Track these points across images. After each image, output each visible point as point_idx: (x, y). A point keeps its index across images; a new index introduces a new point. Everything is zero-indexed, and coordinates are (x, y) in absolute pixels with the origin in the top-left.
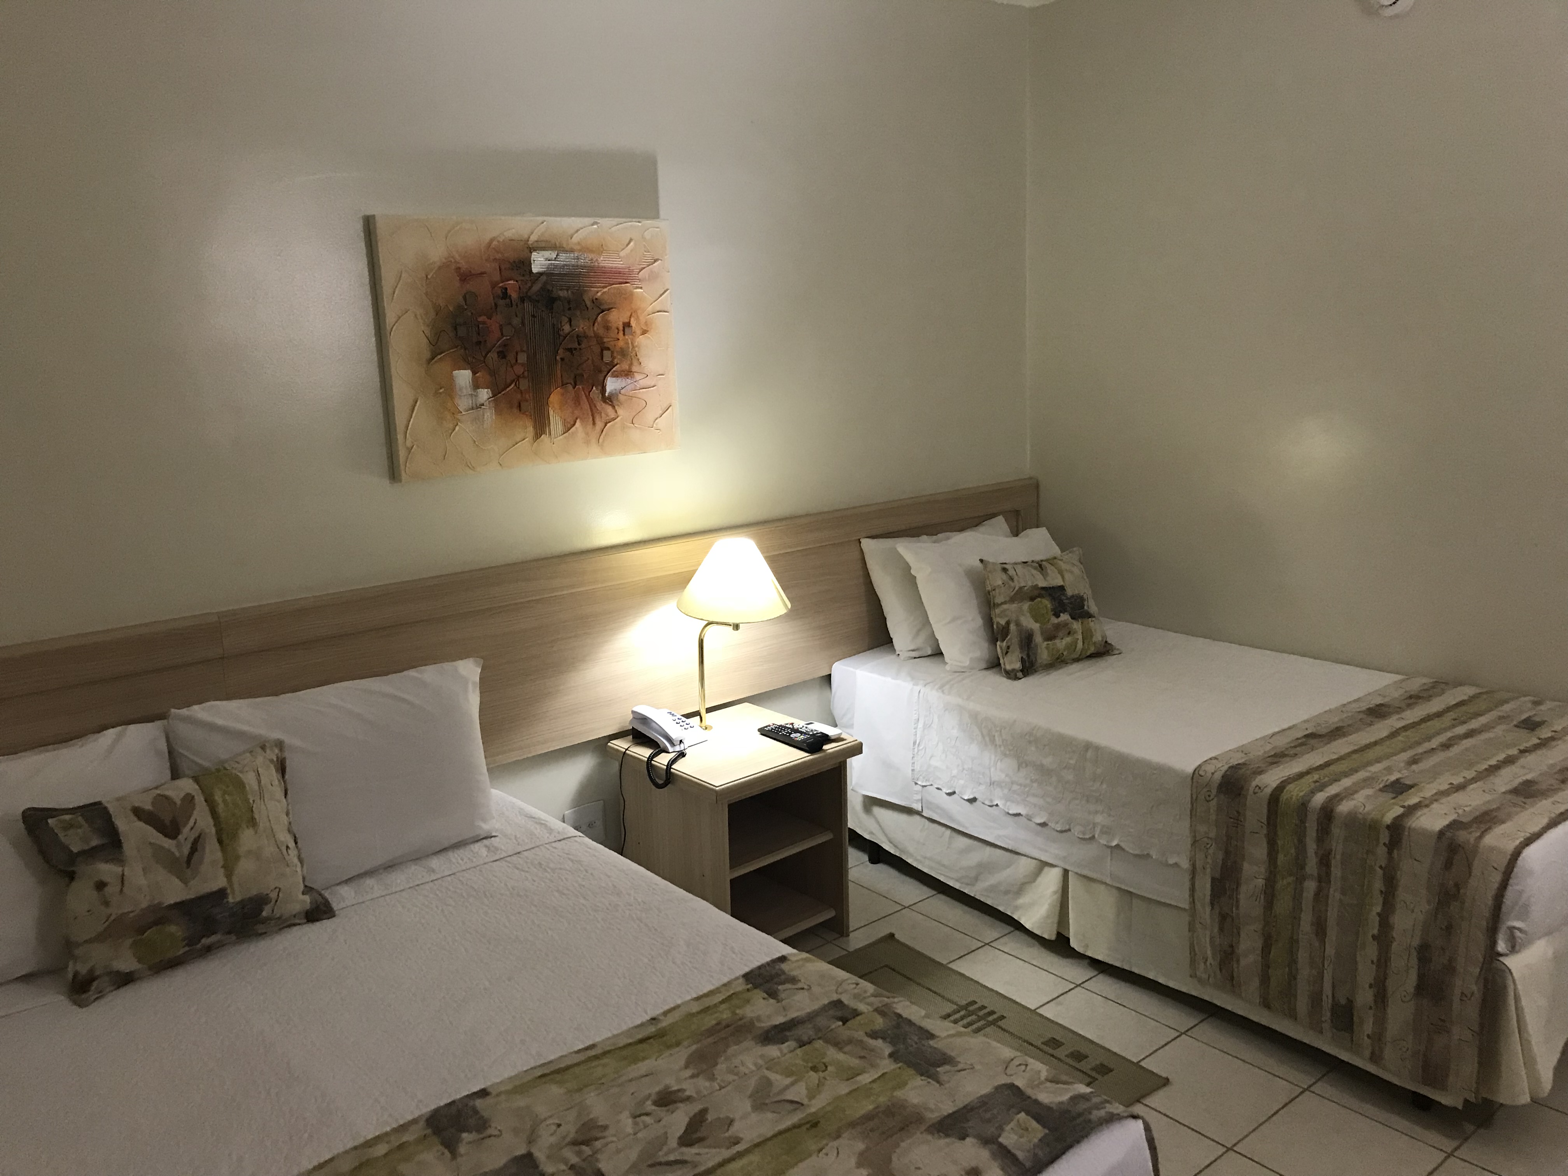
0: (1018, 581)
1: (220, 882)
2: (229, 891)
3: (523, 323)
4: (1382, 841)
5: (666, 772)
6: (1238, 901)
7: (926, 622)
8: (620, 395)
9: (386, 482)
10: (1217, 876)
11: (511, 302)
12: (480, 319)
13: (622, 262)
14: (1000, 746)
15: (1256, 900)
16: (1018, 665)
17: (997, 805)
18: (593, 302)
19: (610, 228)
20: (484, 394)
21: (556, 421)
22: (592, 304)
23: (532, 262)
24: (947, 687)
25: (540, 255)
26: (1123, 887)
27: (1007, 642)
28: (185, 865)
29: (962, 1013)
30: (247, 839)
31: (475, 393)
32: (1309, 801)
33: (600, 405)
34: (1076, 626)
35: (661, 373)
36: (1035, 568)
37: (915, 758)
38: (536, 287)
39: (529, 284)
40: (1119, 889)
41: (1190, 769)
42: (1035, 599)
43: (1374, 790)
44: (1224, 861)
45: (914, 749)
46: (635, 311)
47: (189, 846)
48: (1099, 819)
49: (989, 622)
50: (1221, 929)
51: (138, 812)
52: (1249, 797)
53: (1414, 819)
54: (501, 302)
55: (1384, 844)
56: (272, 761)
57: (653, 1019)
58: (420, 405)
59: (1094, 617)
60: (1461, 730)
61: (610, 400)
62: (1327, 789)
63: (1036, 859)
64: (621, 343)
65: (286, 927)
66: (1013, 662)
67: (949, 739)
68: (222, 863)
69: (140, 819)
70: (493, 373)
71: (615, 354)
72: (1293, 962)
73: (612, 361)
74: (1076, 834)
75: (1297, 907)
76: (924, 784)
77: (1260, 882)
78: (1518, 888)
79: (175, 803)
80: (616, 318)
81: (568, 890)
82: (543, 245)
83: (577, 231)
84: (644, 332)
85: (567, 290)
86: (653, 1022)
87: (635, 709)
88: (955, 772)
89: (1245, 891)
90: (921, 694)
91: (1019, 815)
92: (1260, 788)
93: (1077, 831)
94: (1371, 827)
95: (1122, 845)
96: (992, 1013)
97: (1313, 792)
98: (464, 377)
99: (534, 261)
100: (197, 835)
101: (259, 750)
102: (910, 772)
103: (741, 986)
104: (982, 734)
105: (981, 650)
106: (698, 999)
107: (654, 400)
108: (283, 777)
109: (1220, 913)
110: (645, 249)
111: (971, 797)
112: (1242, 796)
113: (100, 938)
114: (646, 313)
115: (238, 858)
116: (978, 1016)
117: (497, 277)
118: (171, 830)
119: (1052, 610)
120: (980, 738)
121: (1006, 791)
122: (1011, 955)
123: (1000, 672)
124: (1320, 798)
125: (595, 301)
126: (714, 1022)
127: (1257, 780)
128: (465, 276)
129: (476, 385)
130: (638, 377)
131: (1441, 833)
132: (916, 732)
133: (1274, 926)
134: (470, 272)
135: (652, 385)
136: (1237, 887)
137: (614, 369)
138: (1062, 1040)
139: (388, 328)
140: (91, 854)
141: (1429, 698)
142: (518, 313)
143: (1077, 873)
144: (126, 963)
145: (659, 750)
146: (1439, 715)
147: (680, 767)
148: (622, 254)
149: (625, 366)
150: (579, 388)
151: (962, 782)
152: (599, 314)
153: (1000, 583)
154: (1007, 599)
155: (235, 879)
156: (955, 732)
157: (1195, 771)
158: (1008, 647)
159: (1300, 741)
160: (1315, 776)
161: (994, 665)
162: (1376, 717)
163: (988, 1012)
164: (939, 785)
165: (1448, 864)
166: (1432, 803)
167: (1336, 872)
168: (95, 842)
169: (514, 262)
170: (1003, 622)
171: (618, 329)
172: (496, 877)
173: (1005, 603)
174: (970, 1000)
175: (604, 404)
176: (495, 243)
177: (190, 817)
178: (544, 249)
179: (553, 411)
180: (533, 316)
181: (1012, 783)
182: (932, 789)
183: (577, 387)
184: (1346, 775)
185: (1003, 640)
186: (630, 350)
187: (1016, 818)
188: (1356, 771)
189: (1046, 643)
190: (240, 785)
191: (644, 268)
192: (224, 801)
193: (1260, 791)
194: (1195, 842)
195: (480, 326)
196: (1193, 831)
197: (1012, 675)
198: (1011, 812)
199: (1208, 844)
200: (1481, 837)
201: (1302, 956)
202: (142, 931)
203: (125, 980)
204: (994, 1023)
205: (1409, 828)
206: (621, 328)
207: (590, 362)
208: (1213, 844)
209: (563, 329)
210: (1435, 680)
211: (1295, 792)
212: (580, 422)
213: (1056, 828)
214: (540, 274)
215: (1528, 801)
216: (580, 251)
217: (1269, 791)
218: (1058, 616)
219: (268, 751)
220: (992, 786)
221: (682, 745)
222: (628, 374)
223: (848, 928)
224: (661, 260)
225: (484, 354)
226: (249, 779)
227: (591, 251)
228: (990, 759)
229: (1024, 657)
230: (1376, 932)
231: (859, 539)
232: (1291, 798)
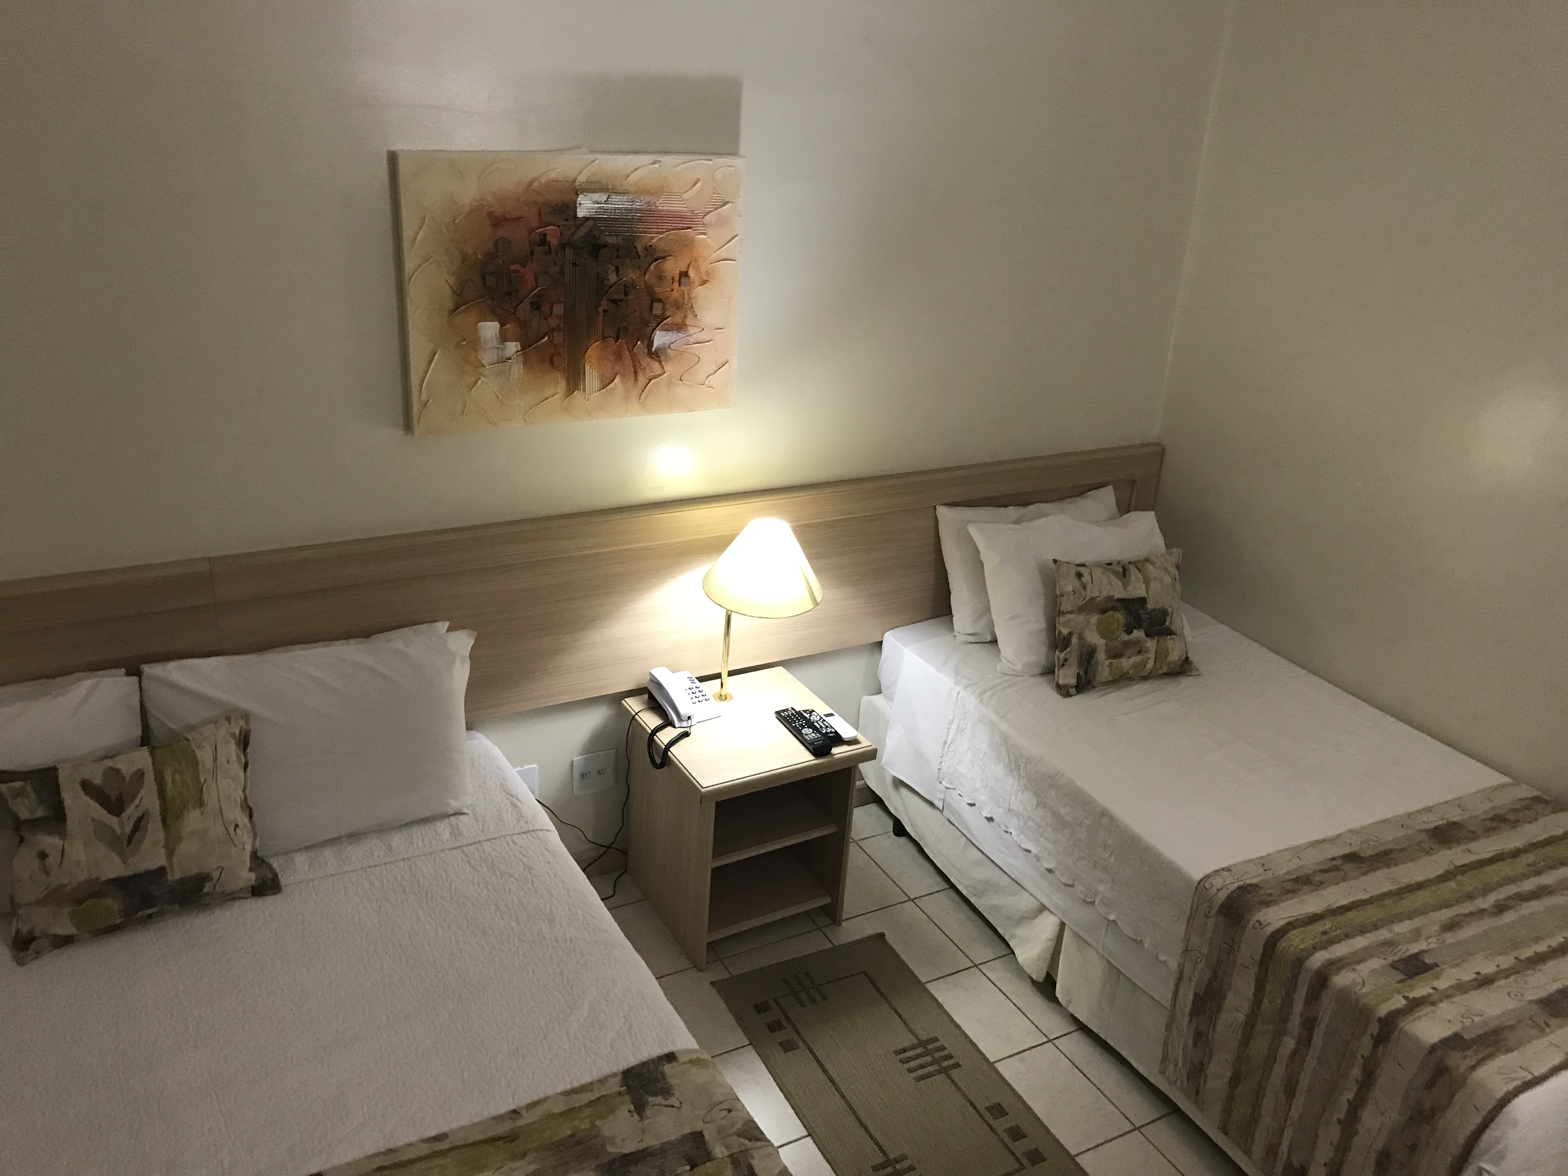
0: (1091, 590)
1: (160, 860)
2: (168, 869)
3: (562, 272)
4: (1369, 1032)
5: (664, 753)
6: (1215, 1026)
7: (988, 609)
8: (669, 350)
9: (401, 432)
10: (1201, 993)
11: (550, 249)
12: (512, 268)
13: (684, 206)
14: (1024, 778)
15: (1233, 1032)
16: (1073, 681)
17: (1011, 833)
18: (647, 250)
19: (674, 168)
20: (513, 347)
21: (591, 376)
22: (645, 252)
23: (578, 205)
24: (988, 694)
25: (588, 197)
26: (1112, 961)
27: (1065, 654)
28: (125, 843)
29: (919, 1050)
30: (193, 820)
31: (502, 346)
32: (1305, 960)
33: (645, 361)
34: (1151, 644)
35: (719, 326)
36: (1115, 573)
37: (944, 758)
38: (581, 233)
39: (573, 230)
40: (1108, 961)
41: (1198, 877)
42: (1107, 612)
43: (1385, 962)
44: (1211, 982)
45: (943, 749)
46: (696, 260)
47: (131, 825)
48: (1102, 888)
49: (1052, 626)
50: (1195, 1044)
51: (87, 786)
52: (1247, 929)
53: (1411, 1018)
54: (539, 249)
55: (1372, 1035)
56: (233, 735)
57: (515, 1112)
58: (437, 359)
59: (1175, 634)
60: (1528, 885)
61: (656, 355)
62: (1331, 949)
63: (1037, 900)
64: (675, 294)
65: (229, 900)
66: (1068, 676)
67: (978, 751)
68: (163, 843)
69: (86, 793)
70: (523, 325)
71: (668, 306)
72: (1256, 1106)
73: (663, 313)
74: (1078, 892)
75: (1271, 1058)
76: (948, 786)
77: (1241, 1017)
78: (1497, 1134)
79: (124, 779)
80: (672, 267)
81: (506, 905)
82: (593, 186)
83: (636, 170)
84: (704, 282)
85: (617, 235)
86: (513, 1116)
87: (654, 672)
88: (978, 785)
89: (1224, 1018)
90: (960, 696)
91: (1029, 851)
92: (1260, 924)
93: (1079, 889)
94: (1363, 1013)
95: (1119, 922)
96: (949, 1057)
97: (1315, 948)
98: (490, 329)
99: (580, 204)
100: (140, 814)
101: (224, 721)
102: (937, 771)
103: (614, 1087)
104: (1009, 759)
105: (1038, 654)
106: (566, 1093)
107: (707, 356)
108: (245, 750)
109: (1196, 1029)
110: (714, 191)
111: (989, 816)
112: (1240, 925)
113: (41, 903)
114: (709, 261)
115: (180, 838)
116: (934, 1058)
117: (534, 223)
118: (115, 806)
119: (1125, 625)
120: (1007, 760)
121: (1022, 823)
122: (995, 985)
123: (1050, 682)
124: (1319, 958)
125: (649, 250)
126: (569, 1132)
127: (1261, 914)
128: (497, 221)
129: (504, 338)
130: (691, 330)
131: (1434, 1048)
132: (949, 732)
133: (1245, 1064)
134: (504, 216)
135: (708, 339)
136: (1218, 1012)
137: (665, 322)
138: (1008, 1110)
139: (407, 277)
140: (35, 824)
141: (1515, 824)
142: (557, 262)
143: (1072, 930)
144: (65, 928)
145: (668, 723)
146: (1516, 854)
147: (676, 751)
148: (685, 196)
149: (678, 319)
150: (621, 342)
151: (983, 798)
152: (652, 263)
153: (1070, 589)
154: (1075, 608)
155: (175, 859)
156: (984, 746)
157: (1201, 880)
158: (1066, 660)
159: (1334, 863)
160: (1327, 922)
161: (1048, 671)
162: (1440, 843)
163: (945, 1056)
164: (961, 791)
165: (1430, 1084)
166: (1441, 1000)
167: (1318, 1040)
168: (40, 813)
169: (557, 205)
170: (1065, 632)
171: (673, 279)
172: (446, 871)
173: (1071, 612)
174: (933, 1035)
175: (649, 360)
176: (536, 184)
177: (137, 794)
178: (594, 191)
179: (590, 366)
180: (575, 265)
181: (1029, 818)
182: (955, 793)
183: (620, 340)
184: (1363, 931)
185: (1062, 651)
186: (686, 301)
187: (1026, 853)
188: (1376, 927)
189: (1109, 661)
190: (194, 763)
191: (711, 211)
192: (174, 780)
193: (1260, 927)
194: (1186, 951)
195: (513, 275)
196: (1187, 939)
197: (1064, 691)
198: (1023, 846)
199: (1198, 958)
200: (1474, 1068)
201: (1267, 1105)
202: (79, 902)
203: (64, 941)
204: (945, 1071)
205: (1401, 1029)
206: (677, 278)
207: (637, 314)
208: (1204, 960)
209: (608, 279)
210: (1535, 793)
211: (1296, 940)
212: (620, 378)
213: (1061, 879)
214: (586, 219)
215: (1553, 1021)
216: (635, 193)
217: (1269, 930)
218: (1129, 632)
219: (233, 722)
220: (1010, 813)
221: (689, 721)
222: (680, 327)
223: (841, 916)
224: (732, 203)
225: (514, 305)
226: (204, 755)
227: (649, 193)
228: (1013, 786)
229: (1081, 673)
230: (1342, 1117)
231: (935, 506)
232: (1290, 948)
